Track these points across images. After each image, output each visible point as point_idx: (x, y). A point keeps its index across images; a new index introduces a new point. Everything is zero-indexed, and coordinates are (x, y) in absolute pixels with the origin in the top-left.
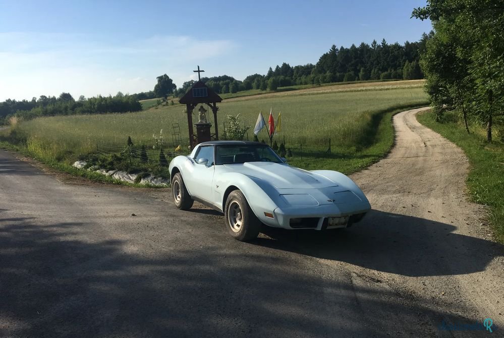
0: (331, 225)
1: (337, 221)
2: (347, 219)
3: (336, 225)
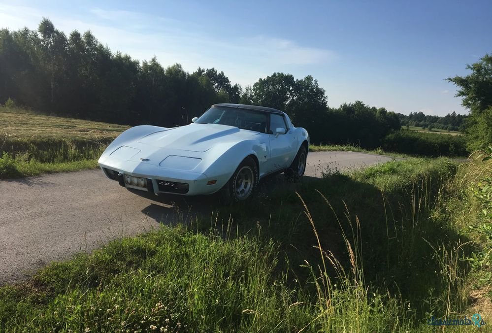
0: (130, 184)
1: (135, 181)
3: (137, 186)
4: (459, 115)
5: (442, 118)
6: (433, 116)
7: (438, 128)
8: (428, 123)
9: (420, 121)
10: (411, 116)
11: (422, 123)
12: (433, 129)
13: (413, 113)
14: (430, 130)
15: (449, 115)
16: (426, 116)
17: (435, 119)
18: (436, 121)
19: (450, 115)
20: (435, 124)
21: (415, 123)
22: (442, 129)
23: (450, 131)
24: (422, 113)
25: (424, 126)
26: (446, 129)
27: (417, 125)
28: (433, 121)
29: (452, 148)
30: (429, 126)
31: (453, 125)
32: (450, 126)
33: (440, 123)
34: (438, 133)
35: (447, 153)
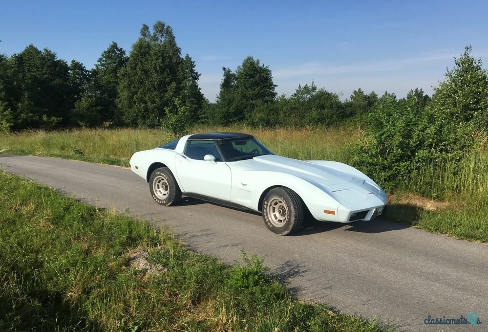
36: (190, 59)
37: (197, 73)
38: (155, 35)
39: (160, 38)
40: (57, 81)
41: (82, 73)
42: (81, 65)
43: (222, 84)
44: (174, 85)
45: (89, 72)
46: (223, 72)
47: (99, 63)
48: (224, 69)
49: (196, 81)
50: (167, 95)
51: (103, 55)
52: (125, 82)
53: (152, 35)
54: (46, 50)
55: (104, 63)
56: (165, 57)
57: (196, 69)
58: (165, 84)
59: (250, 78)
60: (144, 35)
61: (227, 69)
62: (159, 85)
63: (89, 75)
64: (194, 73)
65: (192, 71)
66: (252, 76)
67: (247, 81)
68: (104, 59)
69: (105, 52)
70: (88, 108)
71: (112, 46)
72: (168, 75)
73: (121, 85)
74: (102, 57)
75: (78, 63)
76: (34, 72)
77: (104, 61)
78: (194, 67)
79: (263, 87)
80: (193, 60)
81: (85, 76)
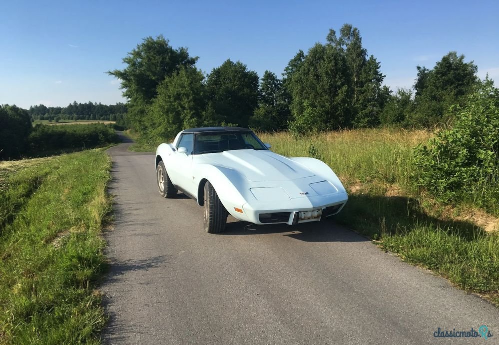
0: (302, 219)
1: (309, 215)
2: (320, 212)
3: (309, 218)
4: (80, 104)
5: (65, 109)
6: (55, 107)
7: (64, 119)
8: (52, 115)
9: (44, 114)
10: (32, 110)
11: (46, 115)
12: (60, 121)
13: (33, 107)
14: (57, 122)
15: (70, 105)
16: (48, 108)
17: (58, 110)
18: (60, 112)
19: (72, 104)
20: (60, 115)
21: (39, 116)
22: (69, 119)
23: (78, 121)
24: (43, 105)
25: (50, 119)
26: (72, 119)
27: (42, 119)
28: (56, 113)
29: (102, 136)
30: (55, 118)
31: (77, 114)
32: (75, 115)
33: (64, 113)
34: (68, 124)
35: (99, 142)
36: (375, 60)
37: (381, 75)
38: (341, 39)
39: (346, 41)
40: (246, 90)
41: (274, 83)
42: (273, 75)
43: (415, 85)
44: (345, 88)
45: (280, 81)
46: (417, 72)
47: (286, 72)
48: (419, 68)
49: (380, 83)
50: (337, 98)
51: (289, 64)
52: (298, 88)
53: (338, 40)
54: (238, 63)
55: (290, 71)
56: (338, 60)
57: (380, 71)
58: (336, 88)
59: (441, 77)
60: (330, 40)
61: (422, 68)
62: (329, 89)
63: (280, 84)
64: (378, 75)
65: (376, 73)
66: (443, 74)
67: (438, 80)
68: (290, 68)
69: (292, 61)
70: (265, 115)
71: (298, 54)
72: (341, 78)
73: (295, 92)
74: (288, 66)
75: (270, 73)
76: (228, 84)
77: (290, 69)
78: (379, 68)
79: (458, 86)
80: (377, 61)
81: (276, 85)
